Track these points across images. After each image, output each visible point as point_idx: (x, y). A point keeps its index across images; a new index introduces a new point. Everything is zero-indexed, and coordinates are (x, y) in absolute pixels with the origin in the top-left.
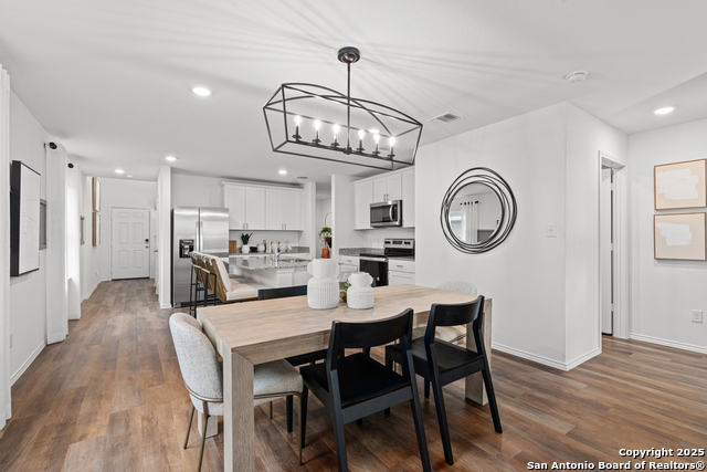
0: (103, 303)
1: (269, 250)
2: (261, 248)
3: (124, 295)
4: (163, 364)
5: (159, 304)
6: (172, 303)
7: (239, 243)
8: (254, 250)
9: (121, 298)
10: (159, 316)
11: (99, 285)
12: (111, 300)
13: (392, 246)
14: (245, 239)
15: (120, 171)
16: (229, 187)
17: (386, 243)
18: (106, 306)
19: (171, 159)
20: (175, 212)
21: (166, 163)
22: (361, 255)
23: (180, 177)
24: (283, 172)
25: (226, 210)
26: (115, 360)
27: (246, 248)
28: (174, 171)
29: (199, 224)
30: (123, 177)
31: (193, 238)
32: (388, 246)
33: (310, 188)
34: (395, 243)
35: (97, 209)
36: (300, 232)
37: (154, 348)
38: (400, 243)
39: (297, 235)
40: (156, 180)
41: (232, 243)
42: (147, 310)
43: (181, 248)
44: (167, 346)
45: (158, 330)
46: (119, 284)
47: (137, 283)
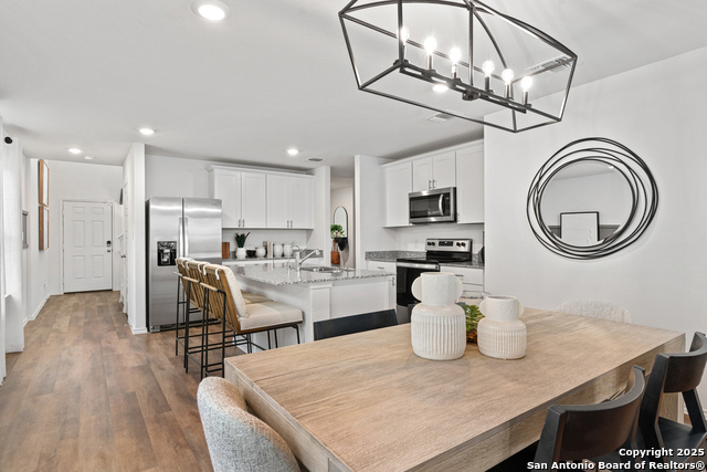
0: (55, 327)
1: (270, 255)
2: (261, 252)
3: (81, 314)
4: (149, 428)
5: (129, 328)
6: (148, 326)
7: (233, 246)
8: (251, 254)
9: (78, 319)
10: (132, 346)
11: (48, 301)
12: (64, 322)
13: (437, 248)
14: (240, 241)
15: (75, 151)
16: (220, 172)
17: (429, 244)
18: (58, 331)
19: (147, 132)
20: (152, 207)
21: (138, 138)
22: (399, 260)
23: (155, 158)
24: (293, 152)
25: (218, 203)
26: (77, 421)
27: (242, 252)
28: (149, 150)
29: (183, 221)
30: (80, 159)
31: (175, 239)
32: (432, 248)
33: (323, 173)
34: (442, 244)
35: (45, 202)
36: (309, 231)
37: (131, 397)
38: (451, 244)
39: (304, 234)
40: (122, 164)
41: (225, 245)
42: (114, 336)
43: (160, 253)
44: (150, 394)
45: (134, 368)
46: (74, 299)
47: (97, 298)
